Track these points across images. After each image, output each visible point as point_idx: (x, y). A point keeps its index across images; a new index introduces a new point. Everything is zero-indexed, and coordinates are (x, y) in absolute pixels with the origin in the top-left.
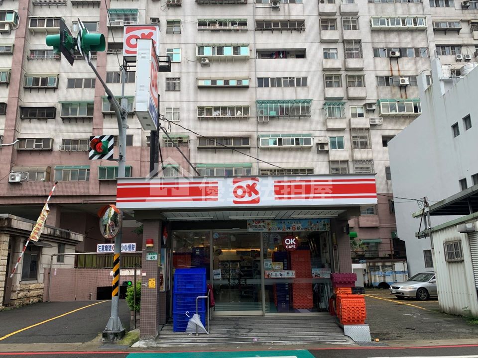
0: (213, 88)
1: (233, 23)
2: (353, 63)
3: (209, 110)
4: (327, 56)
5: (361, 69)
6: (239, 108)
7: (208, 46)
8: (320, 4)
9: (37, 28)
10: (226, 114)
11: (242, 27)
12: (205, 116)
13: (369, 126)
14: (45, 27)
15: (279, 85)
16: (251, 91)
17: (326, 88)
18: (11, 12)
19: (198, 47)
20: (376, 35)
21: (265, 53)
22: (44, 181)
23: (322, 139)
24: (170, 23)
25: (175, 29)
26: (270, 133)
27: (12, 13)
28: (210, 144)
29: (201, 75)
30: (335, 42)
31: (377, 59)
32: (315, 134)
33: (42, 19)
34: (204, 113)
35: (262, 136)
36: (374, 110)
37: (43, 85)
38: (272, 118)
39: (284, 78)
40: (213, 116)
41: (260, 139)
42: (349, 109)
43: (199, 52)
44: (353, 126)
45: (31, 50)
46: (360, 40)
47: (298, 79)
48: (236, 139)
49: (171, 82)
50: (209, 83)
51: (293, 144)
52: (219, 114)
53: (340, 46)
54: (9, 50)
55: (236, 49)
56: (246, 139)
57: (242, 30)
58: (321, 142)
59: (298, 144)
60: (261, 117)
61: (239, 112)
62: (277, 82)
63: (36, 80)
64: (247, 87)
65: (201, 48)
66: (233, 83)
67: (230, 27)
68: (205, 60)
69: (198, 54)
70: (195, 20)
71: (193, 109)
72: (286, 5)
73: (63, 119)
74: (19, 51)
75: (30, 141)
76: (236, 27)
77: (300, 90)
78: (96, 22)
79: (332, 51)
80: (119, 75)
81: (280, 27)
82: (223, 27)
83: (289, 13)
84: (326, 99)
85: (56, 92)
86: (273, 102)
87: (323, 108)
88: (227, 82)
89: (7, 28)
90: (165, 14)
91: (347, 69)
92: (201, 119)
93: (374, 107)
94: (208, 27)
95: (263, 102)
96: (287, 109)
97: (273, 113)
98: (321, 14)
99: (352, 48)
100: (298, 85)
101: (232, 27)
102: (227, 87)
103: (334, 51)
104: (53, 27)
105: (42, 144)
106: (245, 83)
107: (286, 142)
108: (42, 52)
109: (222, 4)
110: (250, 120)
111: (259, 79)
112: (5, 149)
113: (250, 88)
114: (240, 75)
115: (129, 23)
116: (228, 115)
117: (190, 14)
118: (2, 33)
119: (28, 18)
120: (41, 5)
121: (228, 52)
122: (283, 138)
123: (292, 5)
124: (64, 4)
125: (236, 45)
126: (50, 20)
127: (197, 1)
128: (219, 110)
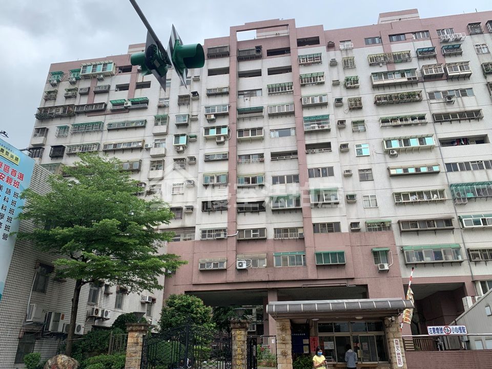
0: (406, 175)
1: (413, 118)
3: (406, 196)
6: (435, 192)
7: (394, 139)
9: (244, 137)
10: (423, 199)
11: (423, 121)
12: (403, 201)
14: (250, 136)
15: (469, 169)
16: (442, 176)
19: (387, 142)
21: (446, 142)
22: (266, 267)
24: (355, 123)
25: (360, 128)
26: (472, 214)
27: (226, 127)
28: (411, 227)
29: (391, 165)
33: (247, 130)
34: (401, 199)
35: (465, 217)
38: (469, 199)
39: (472, 162)
40: (410, 201)
41: (463, 220)
43: (387, 145)
45: (239, 156)
47: (486, 162)
48: (438, 221)
49: (363, 173)
50: (401, 171)
52: (416, 199)
54: (225, 157)
55: (422, 140)
56: (448, 221)
57: (422, 123)
60: (459, 199)
61: (435, 196)
62: (465, 166)
63: (247, 180)
64: (438, 173)
65: (388, 142)
66: (424, 170)
67: (410, 122)
68: (393, 152)
69: (387, 147)
70: (377, 118)
71: (389, 194)
72: (459, 99)
73: (273, 211)
74: (233, 157)
75: (248, 231)
76: (417, 121)
77: (490, 171)
78: (290, 129)
80: (319, 170)
81: (459, 118)
82: (404, 122)
83: (463, 105)
85: (264, 188)
86: (467, 185)
88: (417, 169)
89: (222, 139)
90: (348, 116)
92: (398, 204)
94: (390, 124)
95: (457, 185)
96: (484, 189)
97: (470, 195)
100: (488, 167)
101: (414, 122)
102: (418, 174)
104: (257, 136)
105: (259, 233)
106: (436, 169)
107: (490, 221)
108: (248, 156)
109: (398, 103)
110: (447, 203)
111: (447, 164)
112: (230, 239)
113: (440, 174)
114: (430, 162)
115: (323, 127)
116: (425, 199)
117: (371, 114)
118: (218, 143)
119: (237, 130)
120: (243, 119)
121: (414, 143)
122: (486, 218)
123: (464, 98)
124: (263, 117)
125: (420, 137)
126: (254, 130)
127: (375, 103)
128: (416, 195)
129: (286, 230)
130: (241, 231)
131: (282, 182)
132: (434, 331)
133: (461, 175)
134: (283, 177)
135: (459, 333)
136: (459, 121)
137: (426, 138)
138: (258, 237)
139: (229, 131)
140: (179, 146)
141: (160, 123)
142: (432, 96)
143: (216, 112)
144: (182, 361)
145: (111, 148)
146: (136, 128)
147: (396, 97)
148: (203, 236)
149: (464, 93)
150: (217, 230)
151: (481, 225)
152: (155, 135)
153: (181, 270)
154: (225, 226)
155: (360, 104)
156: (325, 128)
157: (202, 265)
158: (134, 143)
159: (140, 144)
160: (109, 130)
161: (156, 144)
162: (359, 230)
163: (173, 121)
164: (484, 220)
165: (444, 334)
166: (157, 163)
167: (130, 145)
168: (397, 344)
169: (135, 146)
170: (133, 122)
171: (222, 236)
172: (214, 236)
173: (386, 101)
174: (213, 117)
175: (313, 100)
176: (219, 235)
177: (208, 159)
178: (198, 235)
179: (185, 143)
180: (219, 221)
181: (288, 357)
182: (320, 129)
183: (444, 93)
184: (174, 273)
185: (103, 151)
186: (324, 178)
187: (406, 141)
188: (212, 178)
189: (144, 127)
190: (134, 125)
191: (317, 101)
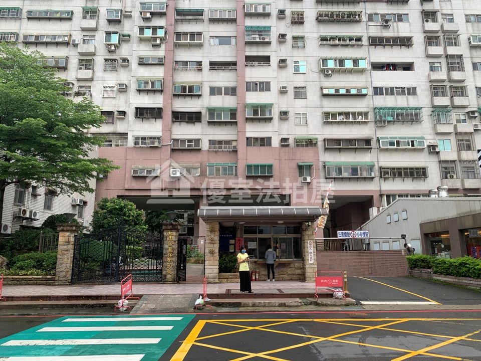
0: (337, 95)
1: (351, 39)
2: (456, 75)
3: (334, 115)
4: (432, 69)
5: (463, 81)
6: (360, 114)
7: (331, 59)
8: (425, 23)
9: (182, 41)
10: (349, 118)
11: (359, 43)
12: (331, 121)
13: (473, 131)
14: (189, 41)
15: (392, 94)
16: (369, 99)
17: (434, 97)
18: (161, 28)
19: (323, 60)
20: (474, 51)
21: (378, 66)
22: (199, 176)
23: (431, 141)
24: (295, 38)
25: (300, 44)
26: (388, 136)
27: (163, 28)
28: (334, 145)
29: (324, 84)
30: (439, 56)
31: (476, 72)
32: (426, 137)
33: (186, 34)
34: (329, 118)
35: (382, 138)
36: (476, 117)
37: (189, 92)
38: (389, 122)
39: (396, 88)
40: (338, 120)
41: (381, 140)
42: (454, 116)
43: (323, 64)
44: (459, 131)
45: (176, 61)
46: (462, 55)
47: (409, 89)
48: (359, 140)
49: (298, 90)
50: (332, 92)
51: (409, 145)
52: (343, 119)
53: (443, 61)
54: (161, 61)
55: (355, 62)
56: (368, 141)
57: (358, 45)
58: (431, 144)
59: (413, 145)
60: (380, 122)
61: (360, 117)
62: (390, 91)
63: (184, 88)
64: (365, 95)
65: (325, 61)
66: (353, 92)
67: (347, 42)
68: (328, 72)
69: (323, 66)
70: (317, 35)
71: (319, 113)
72: (395, 24)
73: (209, 123)
74: (169, 63)
75: (183, 141)
76: (353, 42)
77: (411, 98)
78: (230, 37)
79: (436, 65)
80: (257, 84)
81: (392, 43)
82: (342, 43)
83: (398, 30)
84: (434, 107)
85: (201, 98)
86: (389, 108)
87: (431, 115)
88: (348, 91)
89: (158, 42)
90: (290, 30)
91: (451, 81)
92: (326, 123)
93: (476, 114)
94: (329, 42)
95: (380, 109)
96: (402, 114)
97: (390, 119)
98: (425, 32)
99: (454, 63)
100: (409, 94)
101: (351, 43)
102: (348, 95)
103: (438, 65)
104: (196, 41)
105: (193, 144)
106: (364, 92)
107: (403, 144)
108: (186, 63)
109: (338, 22)
110: (369, 124)
111: (374, 88)
112: (164, 149)
113: (367, 96)
114: (359, 85)
115: (264, 39)
116: (351, 119)
117: (311, 30)
118: (154, 46)
119: (175, 33)
120: (182, 21)
121: (349, 64)
122: (400, 140)
123: (400, 23)
124: (203, 21)
125: (355, 58)
126: (193, 35)
127: (317, 19)
128: (343, 115)
129: (220, 142)
130: (176, 140)
131: (220, 93)
132: (342, 235)
133: (385, 99)
134: (221, 88)
135: (362, 237)
136: (392, 46)
137: (360, 61)
138: (193, 147)
139: (166, 33)
140: (110, 45)
141: (88, 16)
142: (371, 17)
143: (152, 11)
144: (114, 258)
145: (33, 39)
146: (61, 19)
147: (338, 15)
148: (137, 143)
149: (400, 18)
150: (150, 138)
151: (394, 146)
152: (84, 30)
153: (113, 175)
154: (159, 134)
155: (303, 18)
156: (266, 40)
157: (135, 171)
158: (59, 36)
159: (66, 39)
160: (29, 19)
161: (84, 40)
162: (288, 146)
163: (103, 15)
164: (398, 142)
165: (351, 237)
166: (86, 62)
167: (55, 39)
168: (310, 244)
169: (60, 40)
170: (57, 12)
171: (156, 144)
172: (148, 144)
173: (327, 18)
174: (148, 15)
175: (256, 8)
176: (153, 143)
177: (142, 63)
178: (130, 142)
179: (117, 42)
180: (152, 128)
181: (215, 255)
182: (261, 40)
183: (383, 16)
184: (106, 177)
185: (23, 42)
186: (261, 93)
187: (341, 62)
188: (147, 83)
189: (70, 19)
190: (58, 15)
191: (260, 10)
